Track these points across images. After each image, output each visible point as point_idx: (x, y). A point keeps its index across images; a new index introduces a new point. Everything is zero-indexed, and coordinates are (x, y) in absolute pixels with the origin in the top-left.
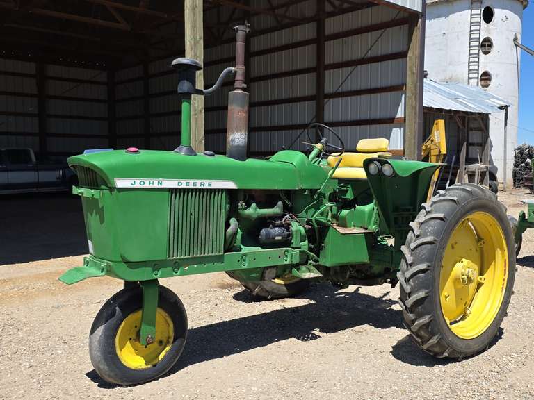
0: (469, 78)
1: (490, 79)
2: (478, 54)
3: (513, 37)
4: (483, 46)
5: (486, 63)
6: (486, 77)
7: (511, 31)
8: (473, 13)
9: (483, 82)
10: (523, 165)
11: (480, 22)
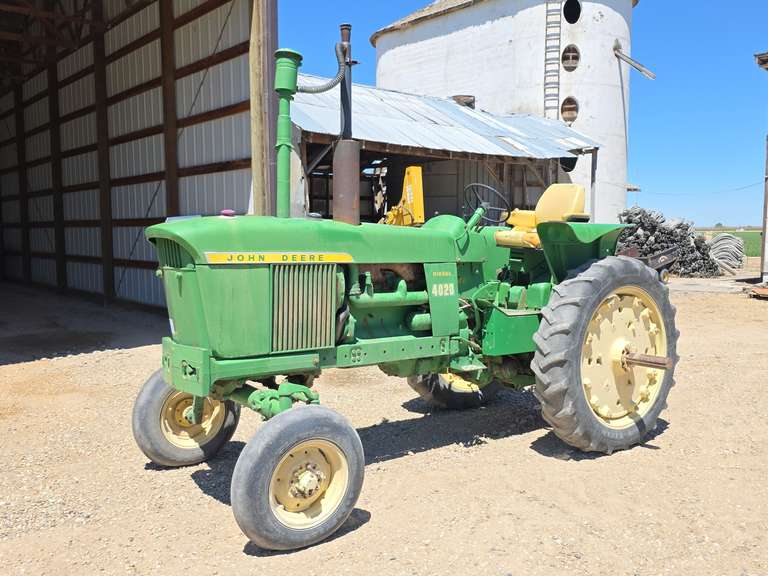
0: (546, 108)
1: (576, 109)
2: (558, 71)
3: (613, 44)
4: (565, 58)
5: (570, 84)
6: (570, 105)
7: (610, 34)
8: (550, 8)
9: (566, 114)
10: (630, 238)
11: (560, 23)
